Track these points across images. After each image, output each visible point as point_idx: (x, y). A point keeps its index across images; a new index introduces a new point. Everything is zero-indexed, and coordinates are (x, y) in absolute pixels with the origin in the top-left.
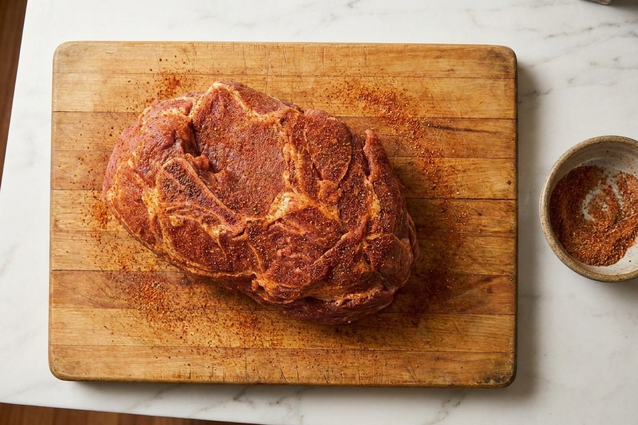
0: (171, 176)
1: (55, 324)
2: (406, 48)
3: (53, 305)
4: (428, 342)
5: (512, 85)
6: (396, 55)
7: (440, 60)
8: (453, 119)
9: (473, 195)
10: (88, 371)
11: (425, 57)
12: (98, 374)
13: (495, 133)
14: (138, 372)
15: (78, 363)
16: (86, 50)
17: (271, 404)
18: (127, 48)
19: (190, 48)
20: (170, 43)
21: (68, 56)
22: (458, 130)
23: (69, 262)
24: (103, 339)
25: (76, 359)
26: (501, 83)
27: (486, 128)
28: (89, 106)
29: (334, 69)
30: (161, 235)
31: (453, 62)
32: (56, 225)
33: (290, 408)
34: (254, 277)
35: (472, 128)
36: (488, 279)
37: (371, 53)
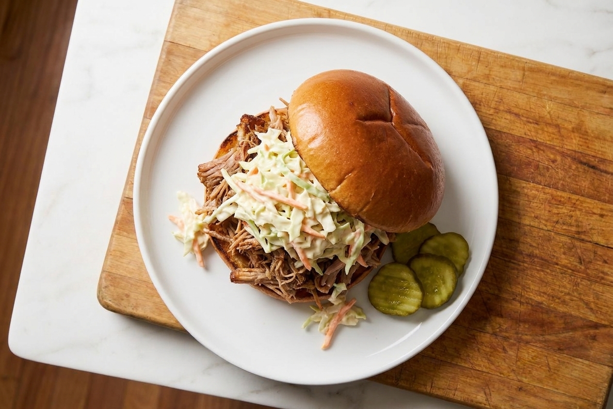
1: (114, 250)
2: (570, 74)
3: (117, 231)
4: (514, 370)
6: (557, 79)
7: (604, 95)
8: (603, 161)
10: (136, 307)
11: (588, 88)
12: (145, 312)
15: (128, 296)
19: (325, 14)
25: (126, 292)
29: (487, 76)
36: (595, 325)
37: (531, 70)
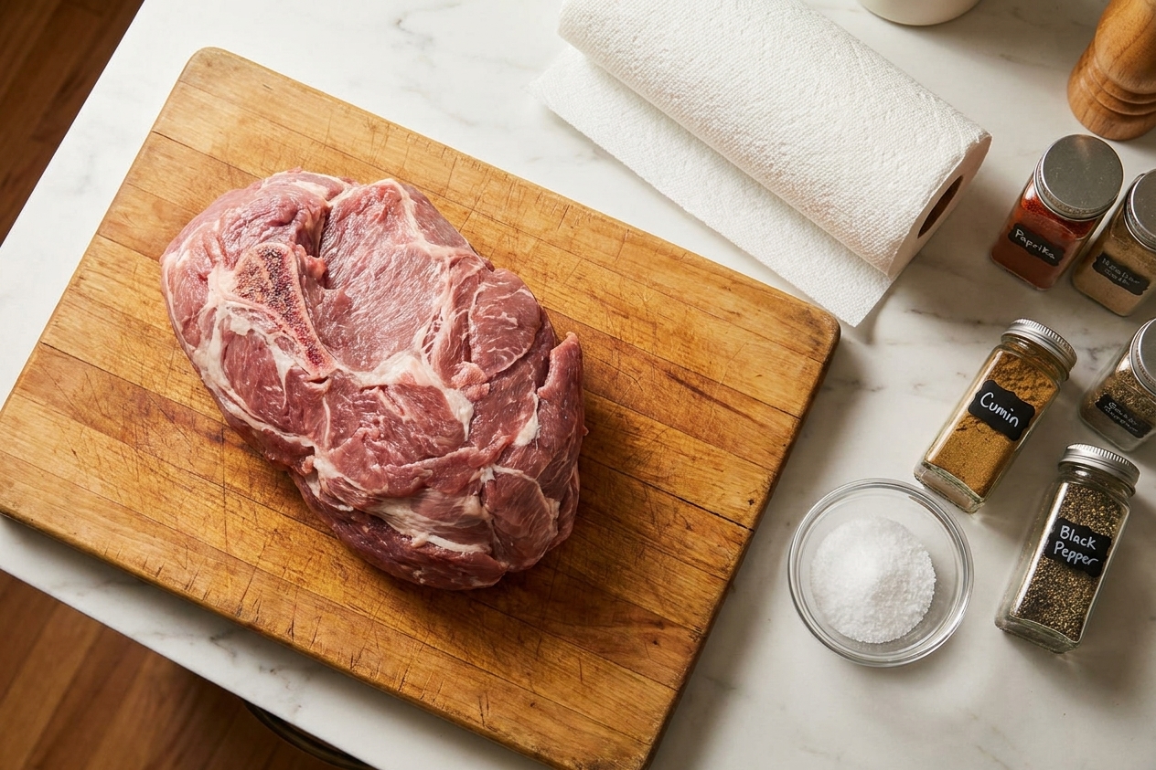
0: (261, 264)
2: (686, 256)
3: (18, 390)
4: (529, 674)
5: (816, 372)
6: (667, 260)
7: (726, 293)
8: (708, 380)
9: (691, 497)
11: (707, 280)
13: (762, 425)
14: (87, 536)
16: (236, 69)
17: (261, 668)
18: (294, 90)
19: (383, 129)
20: (357, 109)
21: (209, 65)
22: (710, 398)
23: (70, 340)
24: (64, 467)
25: (10, 479)
26: (800, 362)
27: (751, 413)
28: (205, 146)
29: (570, 241)
30: (209, 337)
31: (745, 303)
32: (77, 285)
33: (287, 687)
34: (311, 451)
35: (732, 406)
36: (661, 623)
37: (632, 241)
